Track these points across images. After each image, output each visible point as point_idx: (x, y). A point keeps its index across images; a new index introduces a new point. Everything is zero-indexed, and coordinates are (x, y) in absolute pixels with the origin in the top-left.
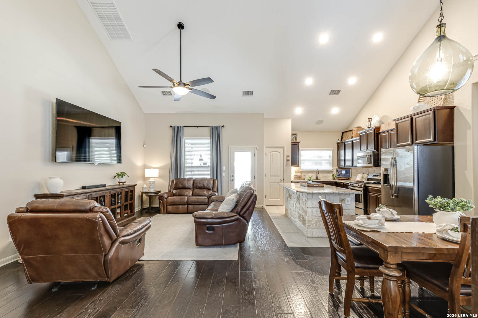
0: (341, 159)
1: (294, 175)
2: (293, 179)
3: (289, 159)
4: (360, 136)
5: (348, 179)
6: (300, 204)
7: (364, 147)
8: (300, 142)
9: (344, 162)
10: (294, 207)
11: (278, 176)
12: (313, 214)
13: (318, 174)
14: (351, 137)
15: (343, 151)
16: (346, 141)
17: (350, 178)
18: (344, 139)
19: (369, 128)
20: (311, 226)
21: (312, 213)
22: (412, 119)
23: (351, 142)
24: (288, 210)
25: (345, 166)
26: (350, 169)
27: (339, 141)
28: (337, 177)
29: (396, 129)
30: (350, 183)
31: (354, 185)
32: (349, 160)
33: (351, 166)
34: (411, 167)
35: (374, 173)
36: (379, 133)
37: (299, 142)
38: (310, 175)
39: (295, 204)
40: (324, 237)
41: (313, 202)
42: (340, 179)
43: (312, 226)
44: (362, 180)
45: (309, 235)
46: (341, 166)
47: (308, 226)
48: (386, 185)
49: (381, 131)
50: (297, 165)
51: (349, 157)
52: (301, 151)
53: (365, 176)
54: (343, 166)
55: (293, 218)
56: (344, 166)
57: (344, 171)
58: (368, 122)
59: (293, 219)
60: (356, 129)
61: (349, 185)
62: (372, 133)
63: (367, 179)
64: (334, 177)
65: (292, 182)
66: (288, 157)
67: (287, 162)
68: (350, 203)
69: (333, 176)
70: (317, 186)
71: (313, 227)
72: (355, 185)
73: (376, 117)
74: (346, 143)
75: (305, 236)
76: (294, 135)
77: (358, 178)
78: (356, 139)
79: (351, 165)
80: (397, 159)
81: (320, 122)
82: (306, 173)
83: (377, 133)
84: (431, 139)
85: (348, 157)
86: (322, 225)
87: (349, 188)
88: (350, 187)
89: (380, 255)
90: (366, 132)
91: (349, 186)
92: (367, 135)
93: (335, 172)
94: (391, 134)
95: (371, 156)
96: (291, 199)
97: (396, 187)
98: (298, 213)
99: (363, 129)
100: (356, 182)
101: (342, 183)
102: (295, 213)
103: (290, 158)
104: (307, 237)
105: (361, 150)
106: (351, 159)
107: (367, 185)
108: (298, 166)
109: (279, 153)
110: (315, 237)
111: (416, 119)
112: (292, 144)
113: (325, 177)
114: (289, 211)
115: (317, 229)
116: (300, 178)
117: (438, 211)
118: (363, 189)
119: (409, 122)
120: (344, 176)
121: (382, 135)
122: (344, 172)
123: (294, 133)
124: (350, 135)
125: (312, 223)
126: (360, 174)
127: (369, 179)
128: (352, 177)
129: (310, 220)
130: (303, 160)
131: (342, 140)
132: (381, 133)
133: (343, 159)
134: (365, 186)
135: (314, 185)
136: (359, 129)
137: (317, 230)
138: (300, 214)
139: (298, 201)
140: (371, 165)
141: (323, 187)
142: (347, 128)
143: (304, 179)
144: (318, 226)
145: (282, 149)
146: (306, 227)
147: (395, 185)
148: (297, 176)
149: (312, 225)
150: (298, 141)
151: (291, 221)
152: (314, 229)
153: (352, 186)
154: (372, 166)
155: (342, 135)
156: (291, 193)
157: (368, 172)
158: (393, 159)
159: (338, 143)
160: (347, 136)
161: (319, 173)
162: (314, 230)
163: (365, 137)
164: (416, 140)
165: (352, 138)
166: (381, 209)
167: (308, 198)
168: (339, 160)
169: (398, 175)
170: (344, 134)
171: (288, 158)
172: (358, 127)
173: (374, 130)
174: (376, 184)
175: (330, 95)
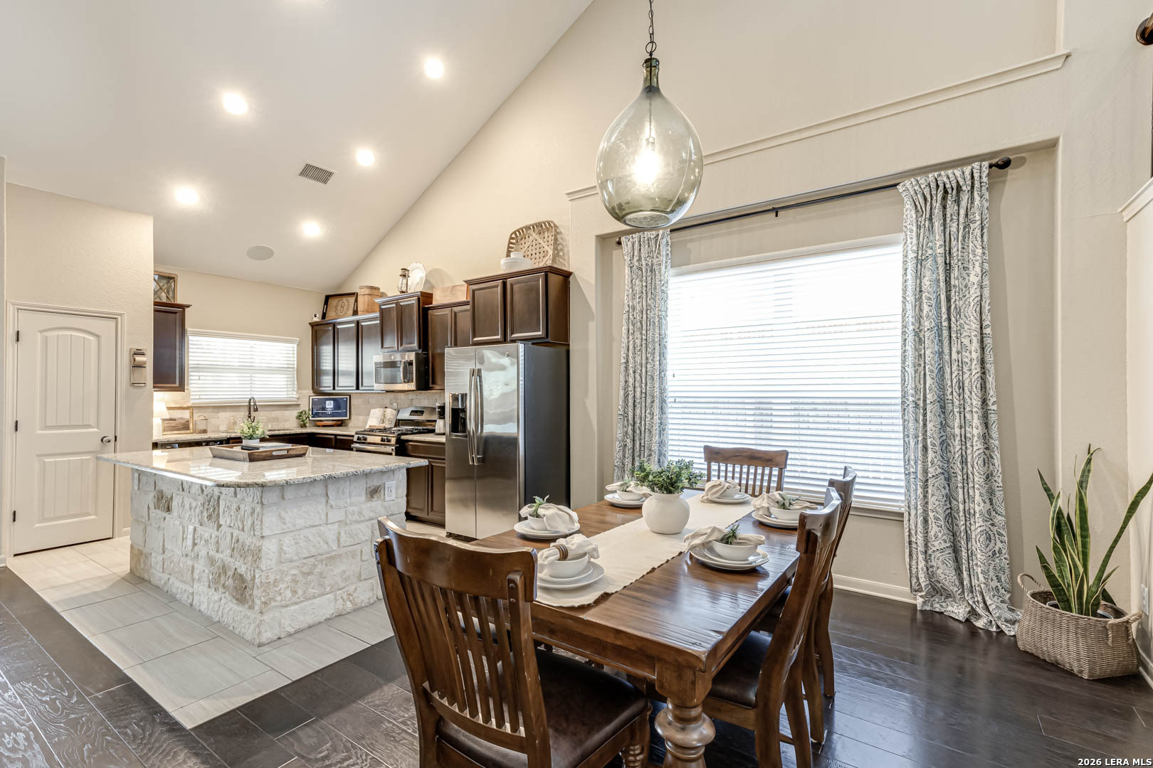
0: (324, 368)
1: (164, 420)
2: (158, 435)
3: (145, 363)
4: (382, 311)
5: (341, 424)
6: (219, 526)
7: (391, 341)
8: (188, 306)
9: (331, 378)
10: (189, 543)
11: (89, 426)
12: (285, 554)
13: (253, 414)
14: (351, 312)
15: (331, 347)
16: (339, 320)
17: (347, 422)
18: (331, 315)
19: (402, 292)
20: (275, 601)
21: (280, 553)
22: (504, 284)
23: (353, 325)
24: (148, 556)
25: (336, 388)
26: (348, 397)
27: (316, 319)
28: (311, 418)
29: (471, 303)
30: (357, 433)
31: (368, 441)
32: (347, 374)
33: (355, 388)
34: (514, 391)
35: (411, 405)
36: (429, 308)
37: (183, 307)
38: (225, 416)
39: (191, 528)
40: (320, 623)
41: (283, 514)
42: (319, 426)
43: (279, 598)
44: (384, 425)
45: (267, 635)
46: (322, 389)
47: (265, 603)
48: (456, 436)
49: (435, 303)
50: (177, 385)
51: (347, 364)
52: (191, 338)
53: (390, 413)
54: (332, 388)
55: (177, 584)
56: (334, 389)
57: (332, 402)
58: (401, 278)
59: (177, 586)
60: (367, 291)
61: (355, 439)
62: (413, 308)
63: (396, 423)
64: (303, 421)
65: (155, 445)
66: (139, 353)
67: (131, 373)
68: (393, 497)
69: (300, 416)
70: (285, 453)
71: (281, 600)
72: (370, 439)
73: (417, 268)
74: (338, 327)
75: (250, 643)
76: (166, 280)
77: (373, 421)
78: (369, 318)
79: (354, 384)
80: (484, 373)
81: (262, 253)
82: (210, 410)
83: (424, 308)
84: (540, 333)
85: (344, 365)
86: (312, 585)
87: (355, 449)
88: (357, 445)
89: (662, 687)
90: (397, 304)
91: (356, 442)
92: (401, 310)
93: (305, 406)
94: (455, 313)
95: (411, 363)
96: (169, 510)
97: (480, 438)
98: (212, 561)
99: (383, 295)
100: (372, 431)
101: (333, 437)
102: (190, 563)
103: (148, 359)
104: (260, 645)
105: (384, 346)
106: (354, 369)
107: (403, 437)
108: (181, 388)
109: (91, 338)
110: (290, 635)
111: (512, 285)
112: (155, 311)
113: (276, 420)
114: (156, 559)
115: (296, 603)
116: (188, 429)
117: (651, 493)
118: (394, 448)
119: (499, 290)
120: (333, 415)
121: (437, 314)
122: (330, 405)
123: (167, 271)
124: (348, 305)
125: (277, 589)
126: (378, 409)
127: (399, 420)
128: (352, 417)
129: (271, 579)
130: (198, 368)
131: (324, 316)
132: (434, 308)
133: (331, 368)
134: (399, 440)
135: (274, 453)
136: (375, 292)
137: (297, 607)
138: (224, 566)
139: (209, 517)
140: (412, 386)
141: (304, 454)
142: (340, 286)
143: (205, 431)
144: (300, 592)
145: (112, 323)
146: (256, 608)
147: (479, 431)
148: (173, 423)
149: (280, 594)
150: (179, 301)
151: (172, 598)
152: (286, 606)
153: (364, 443)
154: (414, 389)
155: (326, 302)
156: (168, 491)
157: (395, 405)
158: (476, 373)
159: (313, 325)
160: (339, 308)
161: (256, 410)
162: (284, 610)
163: (394, 314)
164: (512, 333)
165: (355, 313)
166: (541, 511)
167: (265, 502)
168: (317, 373)
169: (484, 409)
170: (330, 301)
171: (139, 358)
172: (372, 288)
173: (419, 299)
174: (420, 432)
175: (302, 178)
